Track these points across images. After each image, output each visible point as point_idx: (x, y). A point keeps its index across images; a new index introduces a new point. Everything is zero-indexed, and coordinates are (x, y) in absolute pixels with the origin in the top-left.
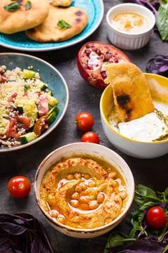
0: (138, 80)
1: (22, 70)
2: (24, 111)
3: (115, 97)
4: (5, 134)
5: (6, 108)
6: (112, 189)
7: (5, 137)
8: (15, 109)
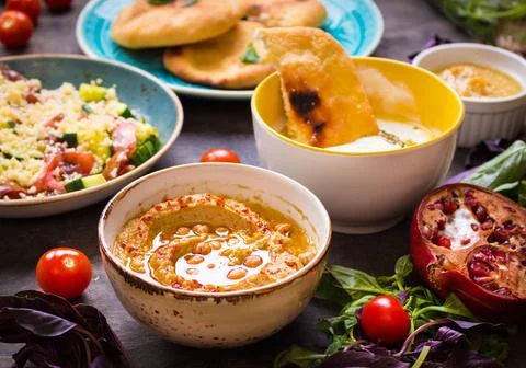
0: (336, 62)
1: (78, 88)
2: (79, 141)
3: (285, 95)
4: (35, 184)
5: (38, 140)
6: (279, 246)
7: (33, 189)
8: (59, 140)
